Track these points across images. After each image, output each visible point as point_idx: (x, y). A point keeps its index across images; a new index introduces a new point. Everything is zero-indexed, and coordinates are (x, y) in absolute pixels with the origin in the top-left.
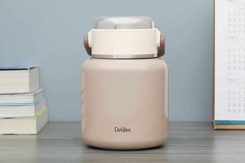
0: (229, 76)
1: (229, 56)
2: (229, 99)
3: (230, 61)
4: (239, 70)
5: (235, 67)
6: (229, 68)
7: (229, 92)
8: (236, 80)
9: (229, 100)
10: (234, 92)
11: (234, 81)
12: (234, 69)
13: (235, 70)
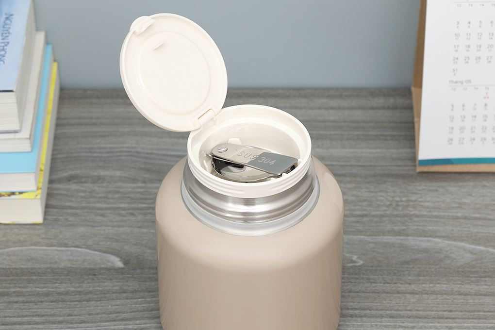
0: (455, 74)
1: (457, 35)
2: (452, 118)
3: (458, 46)
4: (477, 63)
5: (468, 58)
6: (456, 60)
7: (453, 106)
8: (470, 81)
9: (452, 121)
10: (463, 105)
11: (464, 84)
12: (467, 60)
13: (467, 62)
